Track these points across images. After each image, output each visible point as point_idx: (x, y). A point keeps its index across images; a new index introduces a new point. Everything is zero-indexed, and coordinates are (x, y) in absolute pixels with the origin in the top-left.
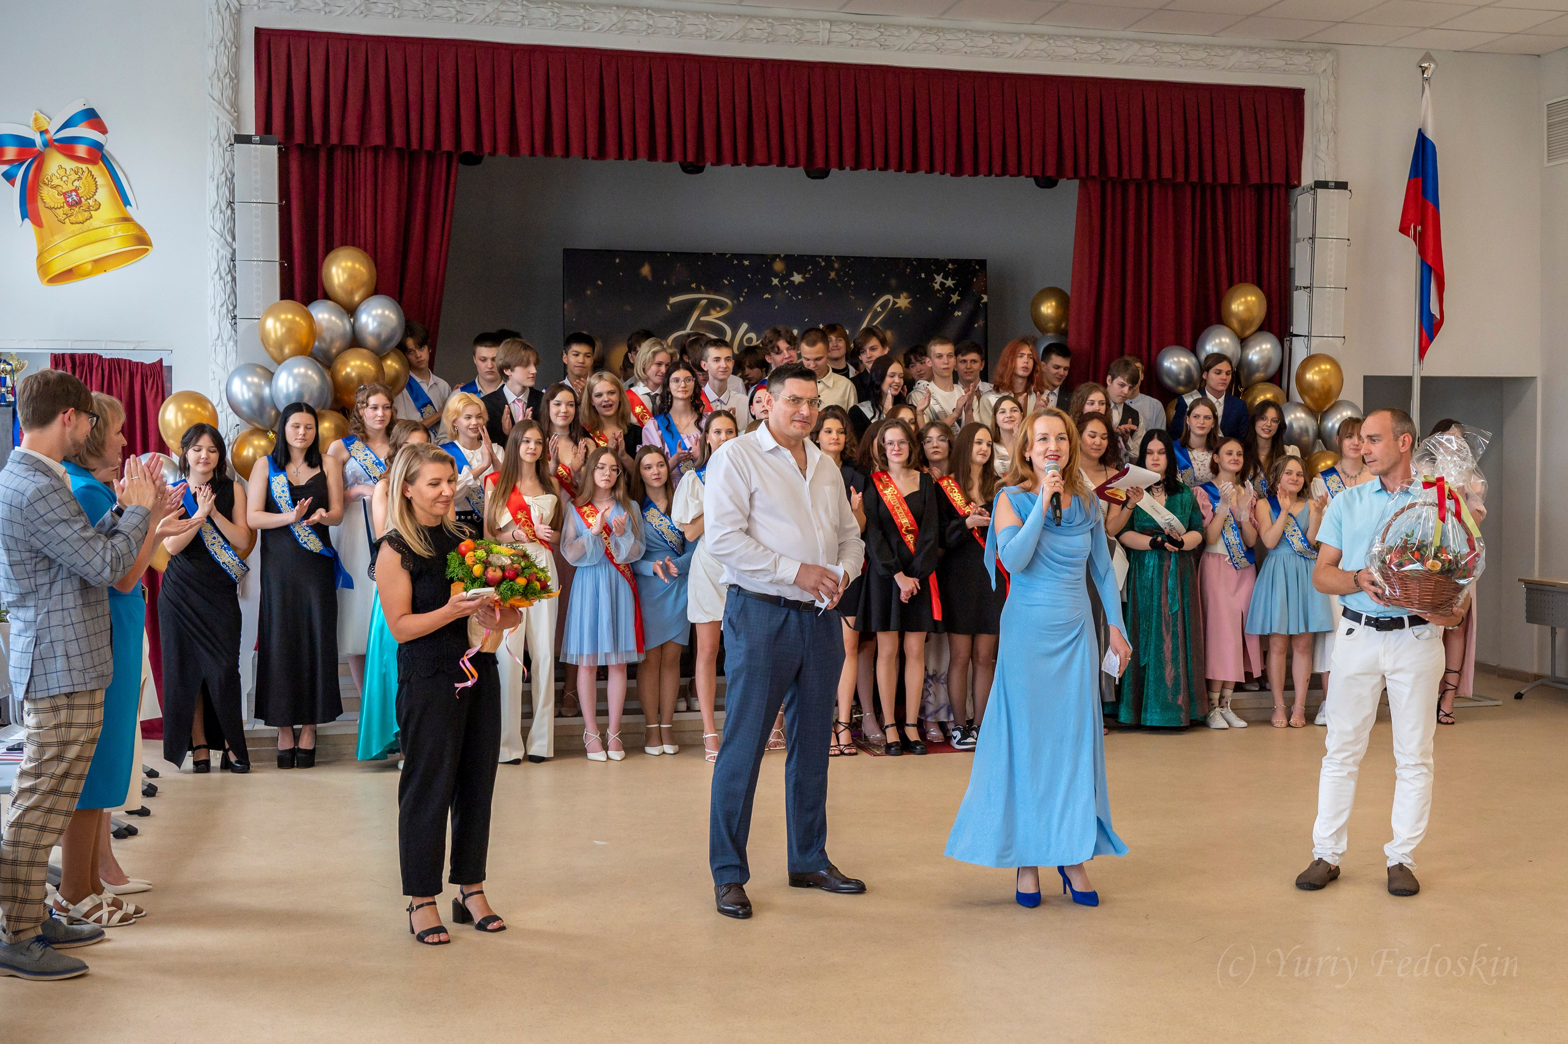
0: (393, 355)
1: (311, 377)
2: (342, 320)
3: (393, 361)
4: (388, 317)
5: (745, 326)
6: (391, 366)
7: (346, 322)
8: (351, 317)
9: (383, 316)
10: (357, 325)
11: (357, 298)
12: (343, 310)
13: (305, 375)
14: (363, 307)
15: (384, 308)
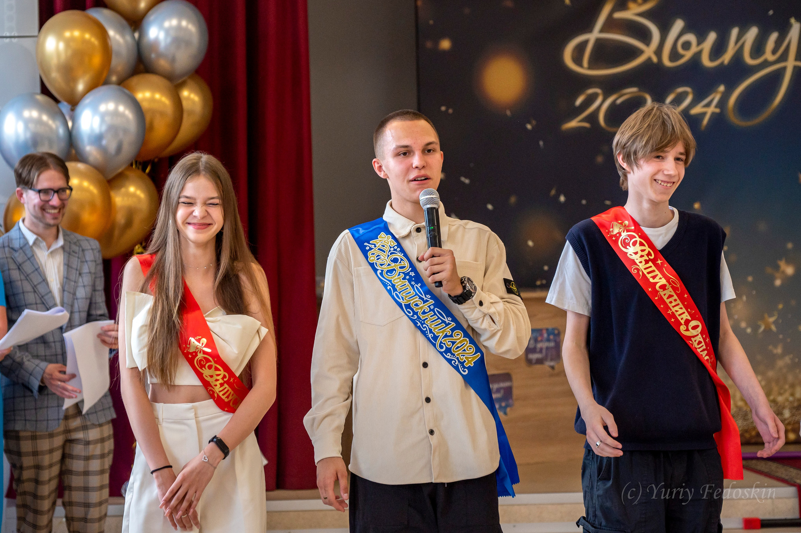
0: (191, 83)
1: (123, 115)
2: (123, 36)
3: (191, 91)
4: (186, 29)
5: (679, 25)
6: (188, 98)
7: (128, 38)
8: (134, 30)
9: (179, 28)
10: (145, 41)
11: (143, 5)
12: (124, 22)
13: (115, 113)
14: (152, 17)
15: (180, 17)
